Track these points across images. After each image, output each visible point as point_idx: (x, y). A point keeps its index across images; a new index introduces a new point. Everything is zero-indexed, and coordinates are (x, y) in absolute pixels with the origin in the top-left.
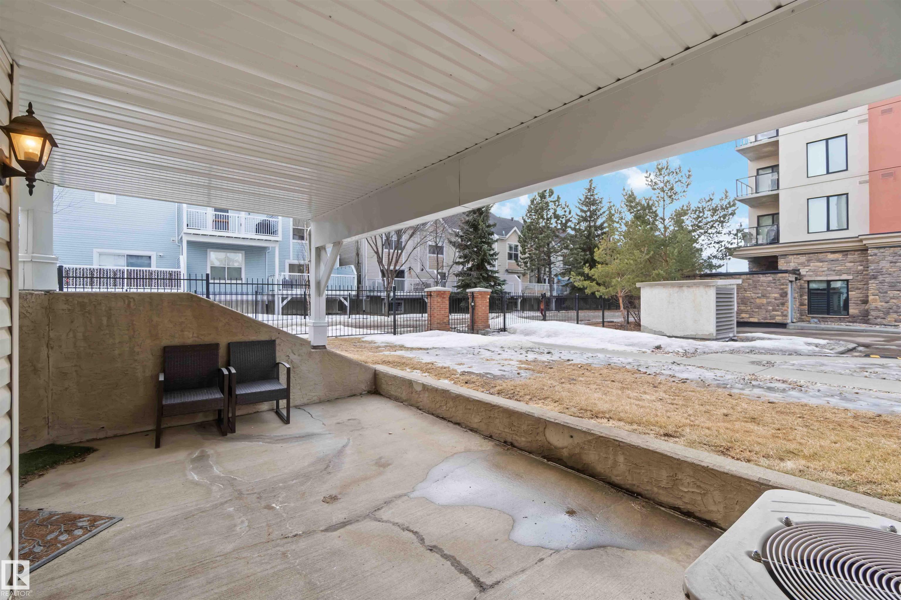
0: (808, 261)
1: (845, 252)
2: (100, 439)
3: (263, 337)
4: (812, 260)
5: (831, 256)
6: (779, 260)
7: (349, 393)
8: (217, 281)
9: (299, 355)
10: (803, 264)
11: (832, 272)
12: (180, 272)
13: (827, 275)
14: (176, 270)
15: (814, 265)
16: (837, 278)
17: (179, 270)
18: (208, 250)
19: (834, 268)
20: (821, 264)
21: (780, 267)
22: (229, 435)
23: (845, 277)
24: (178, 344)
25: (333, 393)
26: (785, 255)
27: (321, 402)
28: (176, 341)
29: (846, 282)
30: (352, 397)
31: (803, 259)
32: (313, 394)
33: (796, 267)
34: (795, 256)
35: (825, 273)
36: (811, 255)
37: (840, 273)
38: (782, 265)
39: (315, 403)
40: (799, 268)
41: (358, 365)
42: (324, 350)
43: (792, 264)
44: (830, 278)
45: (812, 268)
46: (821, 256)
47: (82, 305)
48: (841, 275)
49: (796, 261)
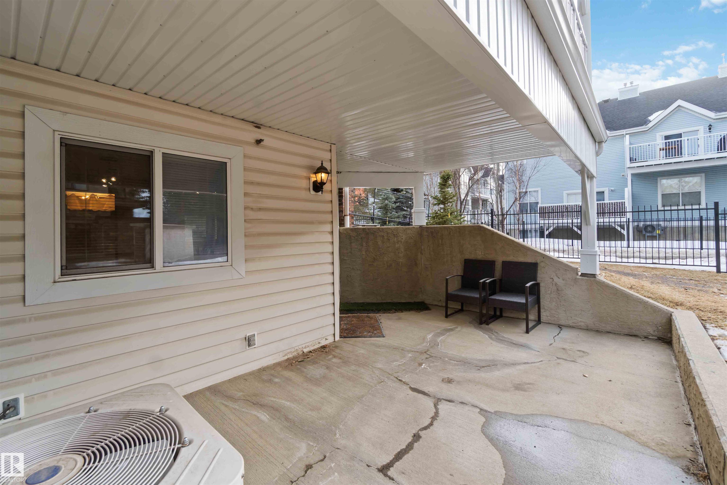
2: (439, 306)
3: (529, 259)
7: (626, 332)
8: (669, 208)
9: (563, 280)
12: (624, 202)
14: (621, 201)
17: (623, 201)
18: (659, 179)
22: (484, 326)
24: (474, 259)
25: (604, 325)
27: (587, 329)
28: (472, 257)
30: (631, 337)
32: (580, 319)
39: (580, 329)
41: (640, 302)
42: (592, 279)
47: (432, 233)
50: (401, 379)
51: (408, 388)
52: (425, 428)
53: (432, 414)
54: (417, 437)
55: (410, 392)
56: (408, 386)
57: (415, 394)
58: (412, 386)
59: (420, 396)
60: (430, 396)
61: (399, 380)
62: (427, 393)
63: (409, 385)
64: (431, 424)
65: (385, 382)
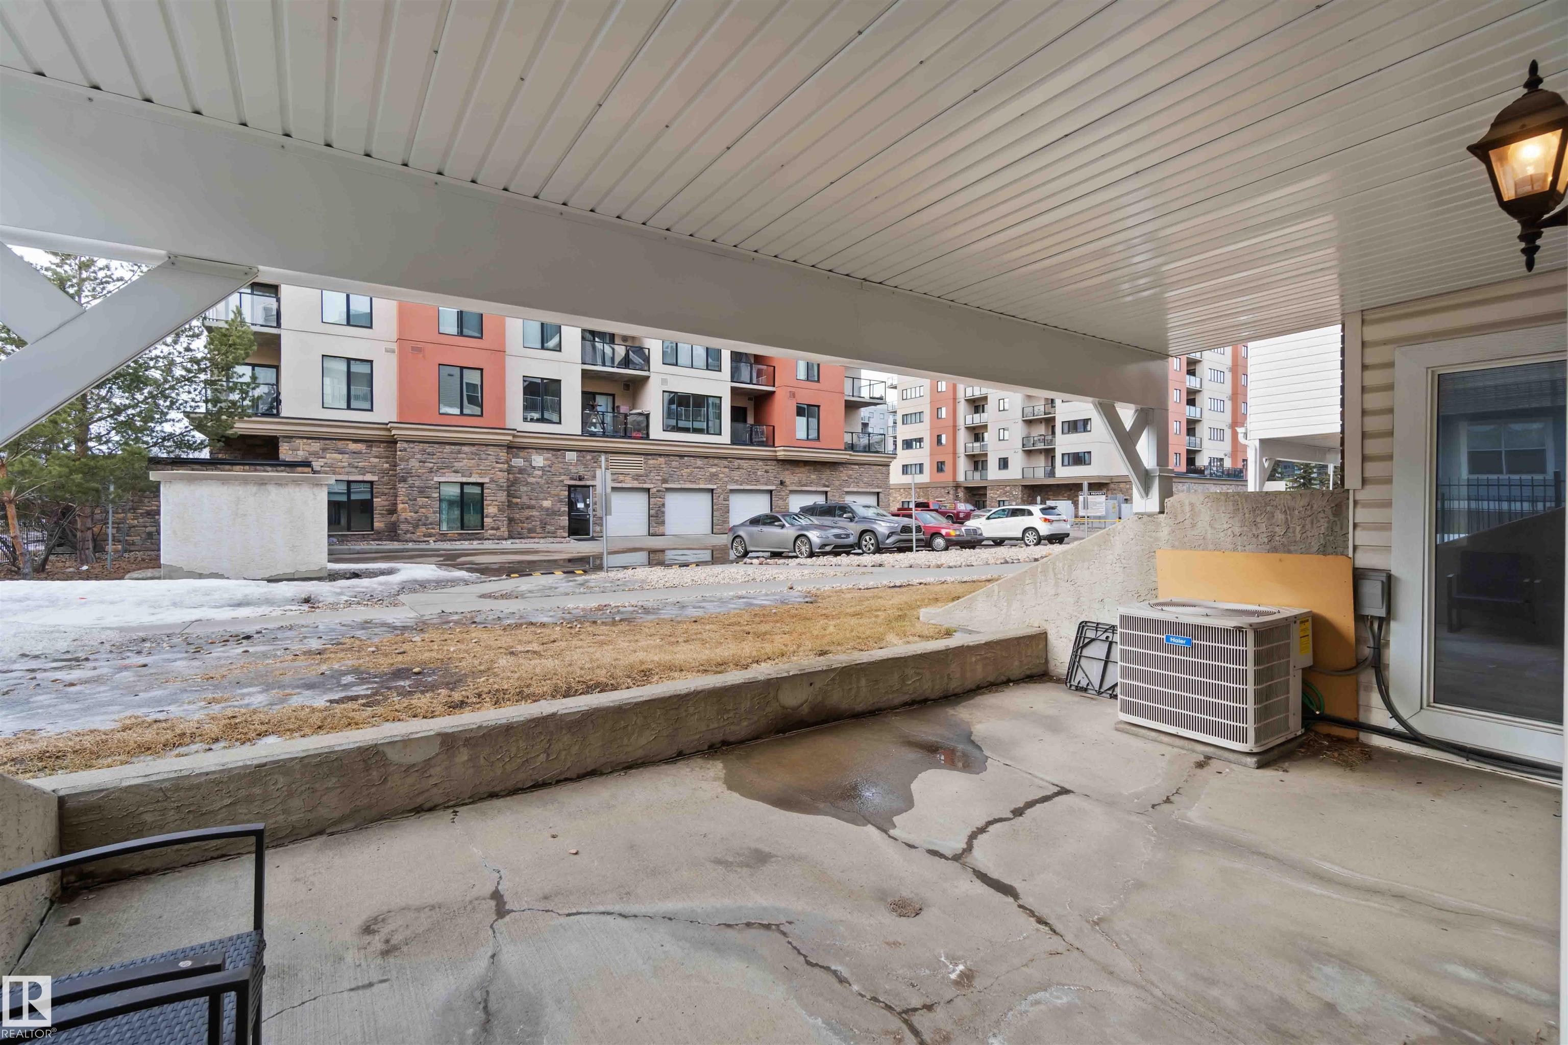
0: (324, 450)
1: (369, 442)
4: (328, 449)
5: (353, 446)
6: (280, 444)
10: (315, 454)
11: (354, 470)
13: (348, 473)
15: (332, 456)
16: (360, 478)
19: (356, 464)
20: (340, 456)
21: (282, 456)
23: (369, 477)
26: (290, 438)
29: (369, 485)
31: (316, 446)
33: (307, 458)
34: (305, 441)
35: (347, 470)
36: (328, 442)
37: (363, 470)
38: (285, 452)
40: (310, 459)
43: (300, 453)
44: (352, 478)
45: (329, 461)
46: (340, 444)
48: (364, 475)
49: (307, 448)
50: (1041, 927)
51: (1021, 896)
52: (1000, 820)
53: (982, 838)
54: (1018, 812)
55: (1018, 885)
56: (1021, 902)
57: (1007, 881)
58: (1011, 900)
59: (995, 875)
60: (974, 869)
61: (1046, 924)
62: (978, 877)
63: (1020, 906)
64: (990, 823)
65: (1088, 922)
